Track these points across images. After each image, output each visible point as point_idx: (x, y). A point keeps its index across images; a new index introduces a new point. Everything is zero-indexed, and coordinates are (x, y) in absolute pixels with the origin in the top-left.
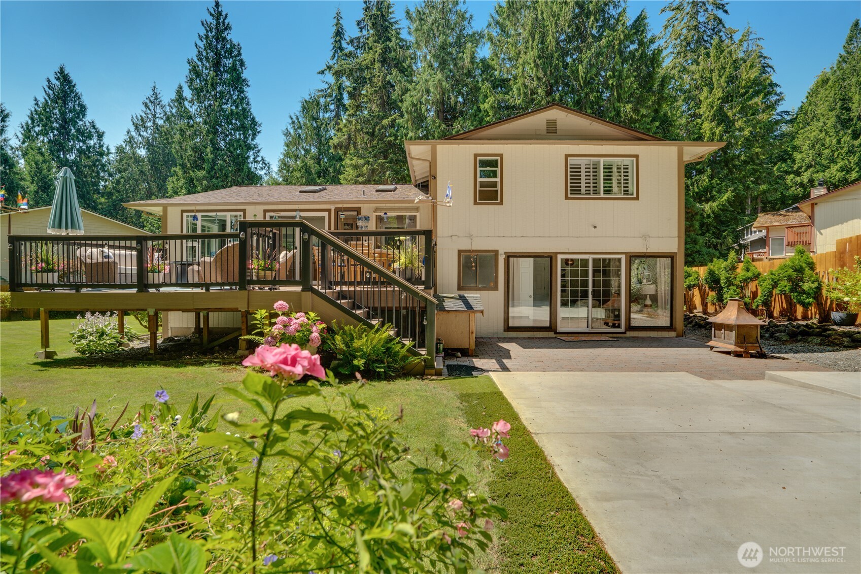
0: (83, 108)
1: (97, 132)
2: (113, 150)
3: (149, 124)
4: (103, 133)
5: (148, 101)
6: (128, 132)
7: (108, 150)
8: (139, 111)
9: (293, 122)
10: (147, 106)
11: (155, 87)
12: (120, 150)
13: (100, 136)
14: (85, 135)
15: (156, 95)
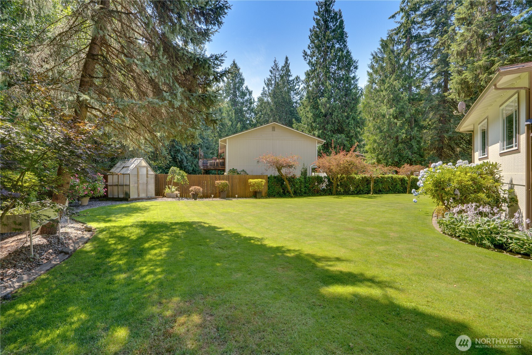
0: (243, 80)
1: (249, 92)
2: (256, 100)
3: (273, 82)
4: (252, 91)
5: (272, 69)
6: (264, 88)
7: (254, 100)
8: (268, 75)
9: (374, 58)
10: (271, 71)
11: (275, 61)
12: (260, 100)
13: (250, 93)
14: (243, 94)
15: (276, 65)
